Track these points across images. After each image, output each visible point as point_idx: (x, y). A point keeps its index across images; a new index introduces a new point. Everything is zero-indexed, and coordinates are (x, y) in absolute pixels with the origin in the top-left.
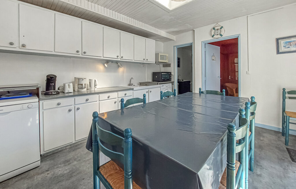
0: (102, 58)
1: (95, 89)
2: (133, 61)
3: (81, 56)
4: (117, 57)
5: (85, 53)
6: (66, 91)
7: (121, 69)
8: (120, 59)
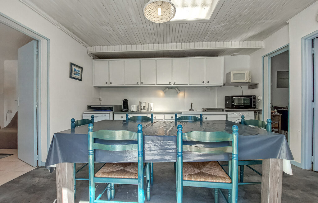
0: (156, 85)
1: (151, 111)
2: (189, 85)
3: (140, 86)
4: (170, 83)
5: (142, 83)
6: (131, 111)
7: (181, 94)
8: (173, 85)
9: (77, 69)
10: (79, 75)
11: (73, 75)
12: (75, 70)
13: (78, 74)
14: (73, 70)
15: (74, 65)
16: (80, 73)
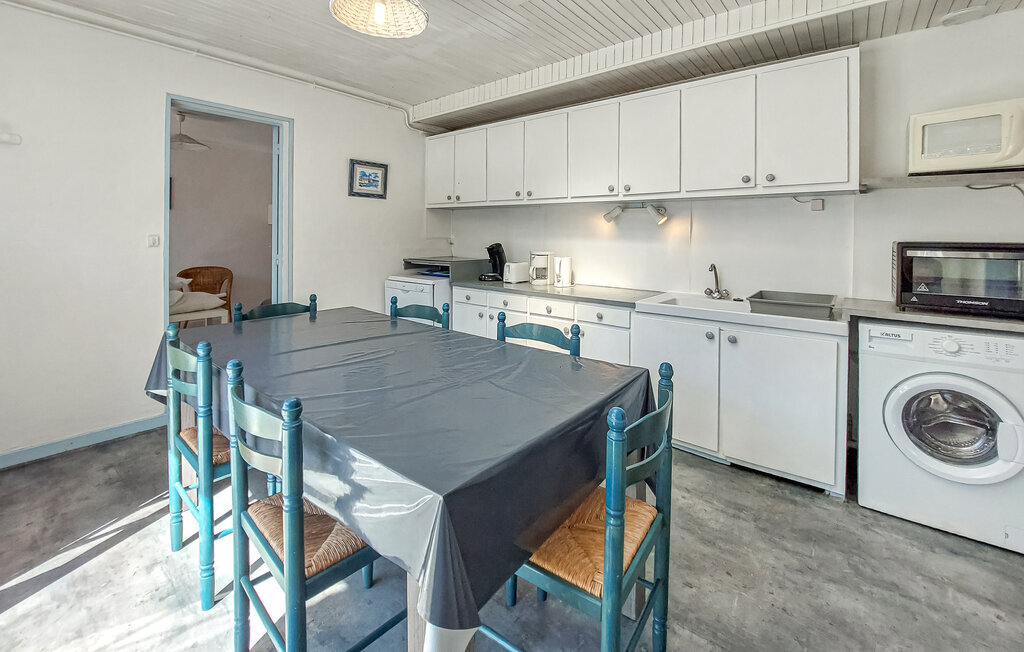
0: (569, 200)
4: (612, 189)
5: (529, 194)
7: (677, 229)
8: (625, 195)
9: (368, 171)
10: (376, 186)
11: (357, 188)
12: (364, 174)
13: (372, 183)
14: (358, 176)
15: (360, 163)
16: (380, 179)
